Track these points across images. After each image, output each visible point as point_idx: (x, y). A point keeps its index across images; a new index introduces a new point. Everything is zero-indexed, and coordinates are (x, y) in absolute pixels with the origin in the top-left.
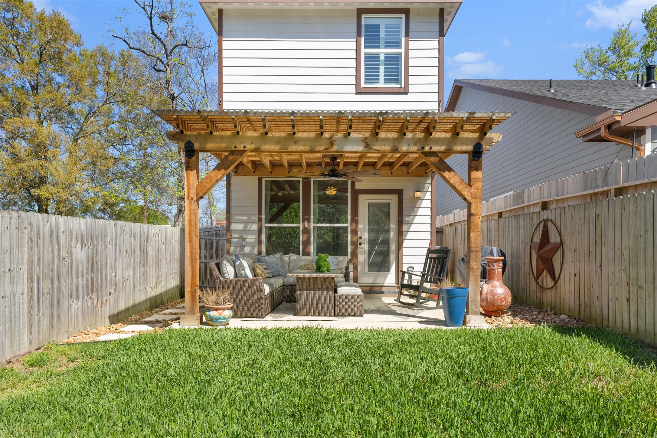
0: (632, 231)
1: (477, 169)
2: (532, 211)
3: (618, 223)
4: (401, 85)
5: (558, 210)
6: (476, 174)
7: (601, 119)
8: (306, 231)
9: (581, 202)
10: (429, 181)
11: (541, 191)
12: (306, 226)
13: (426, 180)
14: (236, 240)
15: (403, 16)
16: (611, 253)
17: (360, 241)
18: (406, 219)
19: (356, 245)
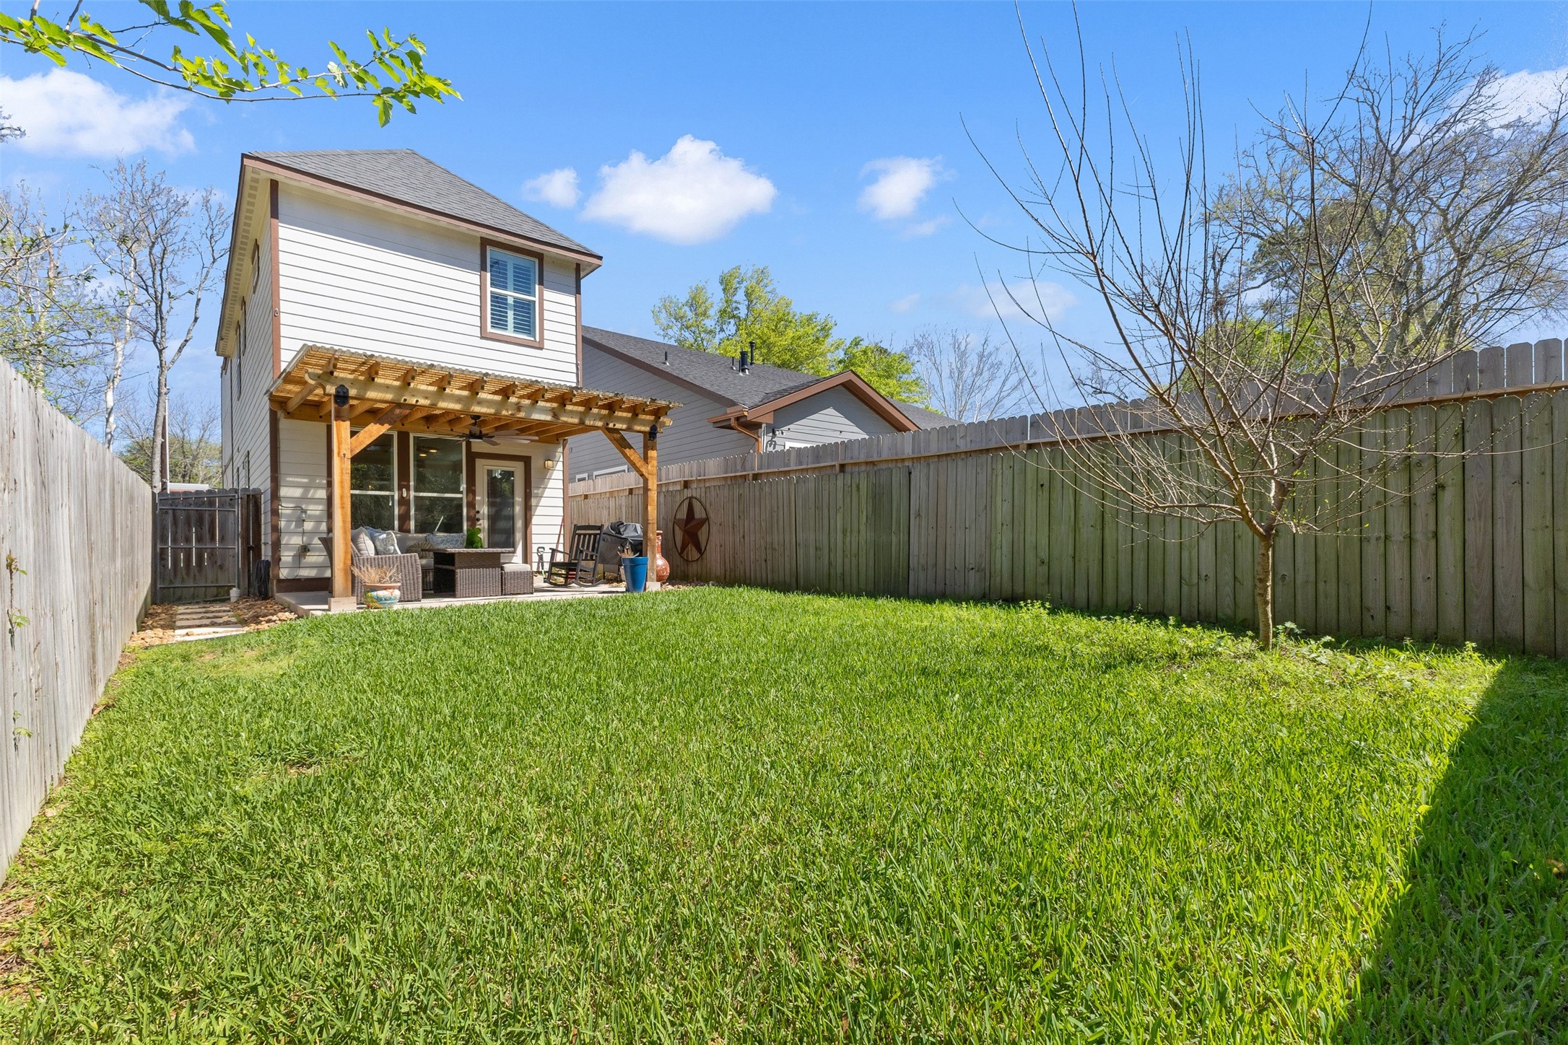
0: (768, 507)
1: (652, 449)
2: (671, 489)
3: (757, 501)
4: (535, 338)
5: (703, 490)
6: (653, 454)
7: (732, 412)
8: (404, 502)
9: (723, 483)
10: (560, 450)
11: (682, 471)
12: (405, 495)
13: (557, 448)
14: (288, 512)
15: (537, 261)
16: (752, 525)
17: (478, 516)
18: (535, 491)
19: (473, 520)
